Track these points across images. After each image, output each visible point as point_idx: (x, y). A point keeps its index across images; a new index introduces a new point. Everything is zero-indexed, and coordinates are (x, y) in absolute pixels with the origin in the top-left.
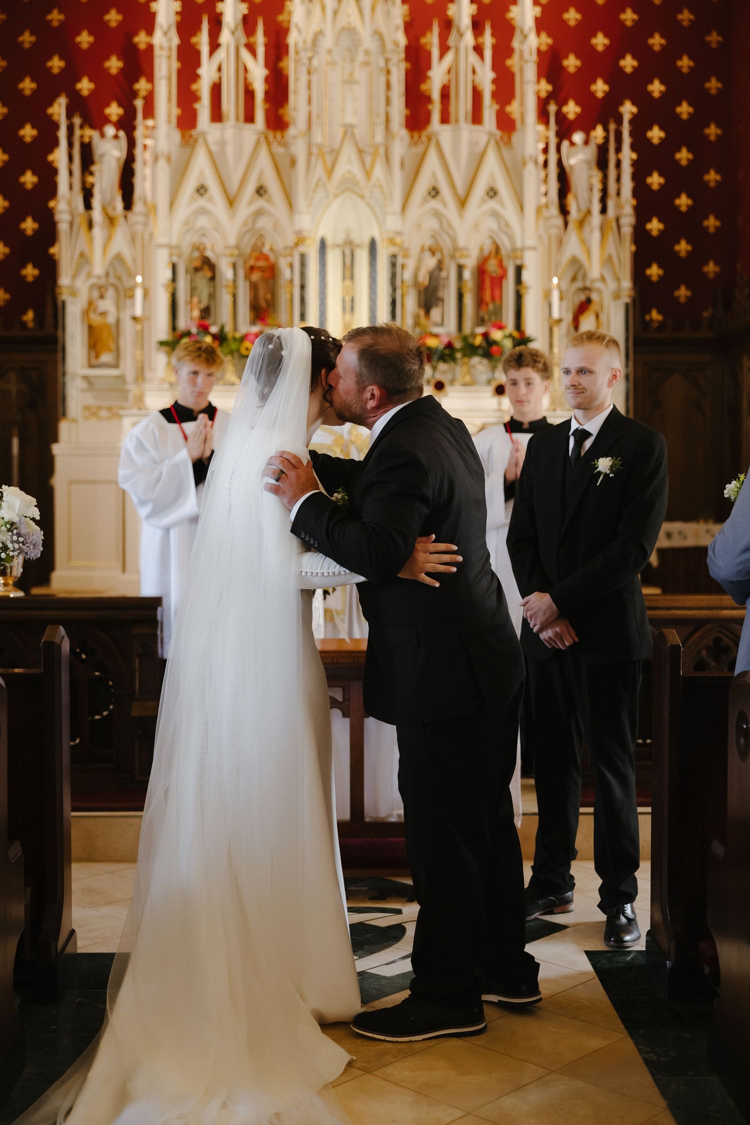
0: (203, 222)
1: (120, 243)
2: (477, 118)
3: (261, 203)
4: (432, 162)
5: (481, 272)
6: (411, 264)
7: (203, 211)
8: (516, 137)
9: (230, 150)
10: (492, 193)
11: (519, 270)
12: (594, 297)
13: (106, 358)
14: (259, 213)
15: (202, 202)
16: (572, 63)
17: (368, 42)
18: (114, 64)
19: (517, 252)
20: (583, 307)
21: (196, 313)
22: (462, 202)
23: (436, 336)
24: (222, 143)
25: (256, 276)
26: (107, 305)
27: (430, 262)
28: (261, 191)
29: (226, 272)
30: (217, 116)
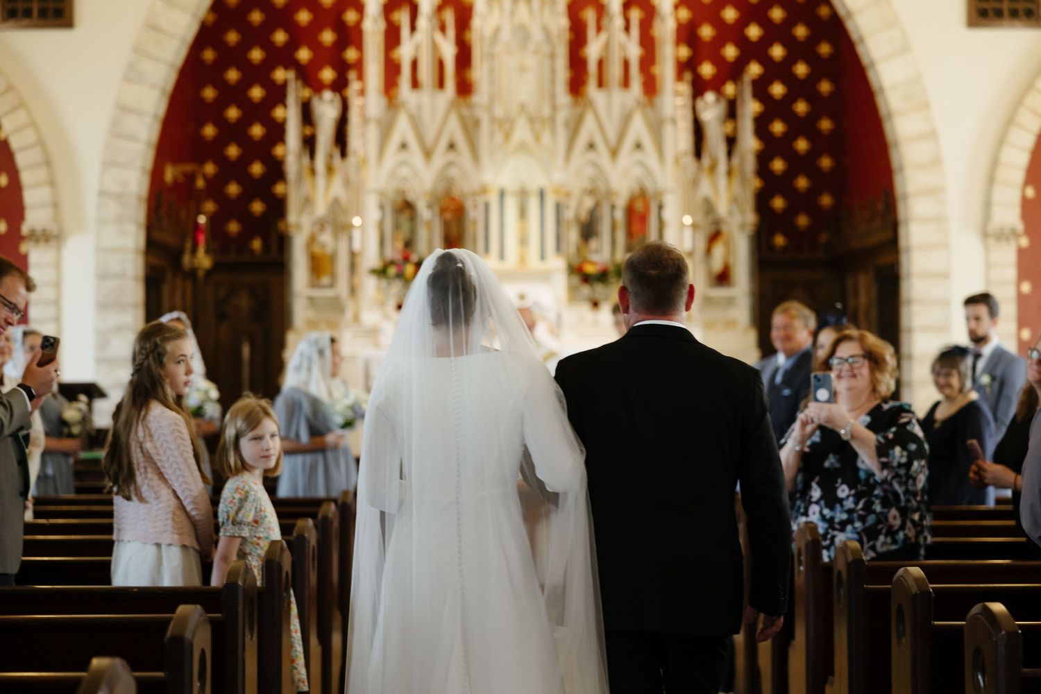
0: (404, 171)
1: (337, 188)
2: (626, 83)
3: (451, 156)
4: (589, 124)
5: (630, 211)
6: (573, 204)
7: (404, 163)
8: (658, 100)
9: (426, 114)
10: (638, 146)
11: (660, 207)
12: (724, 228)
13: (325, 280)
14: (450, 164)
15: (404, 156)
16: (706, 32)
17: (537, 35)
18: (328, 37)
19: (659, 195)
20: (714, 237)
21: (400, 245)
22: (614, 153)
23: (593, 263)
24: (419, 107)
25: (448, 215)
26: (326, 238)
27: (589, 203)
28: (452, 146)
29: (425, 213)
30: (415, 84)
